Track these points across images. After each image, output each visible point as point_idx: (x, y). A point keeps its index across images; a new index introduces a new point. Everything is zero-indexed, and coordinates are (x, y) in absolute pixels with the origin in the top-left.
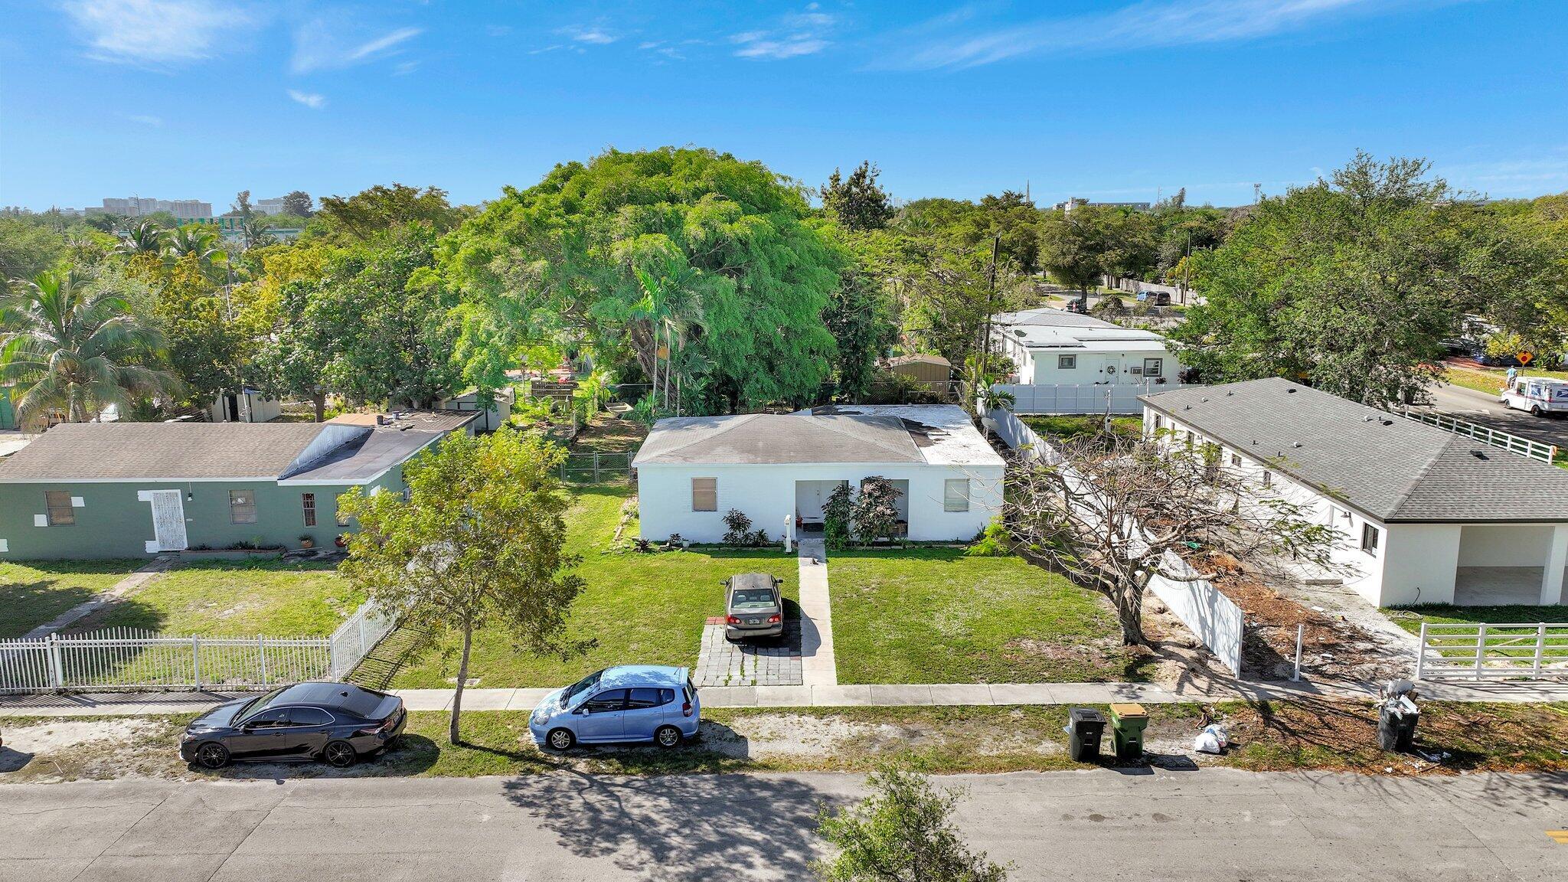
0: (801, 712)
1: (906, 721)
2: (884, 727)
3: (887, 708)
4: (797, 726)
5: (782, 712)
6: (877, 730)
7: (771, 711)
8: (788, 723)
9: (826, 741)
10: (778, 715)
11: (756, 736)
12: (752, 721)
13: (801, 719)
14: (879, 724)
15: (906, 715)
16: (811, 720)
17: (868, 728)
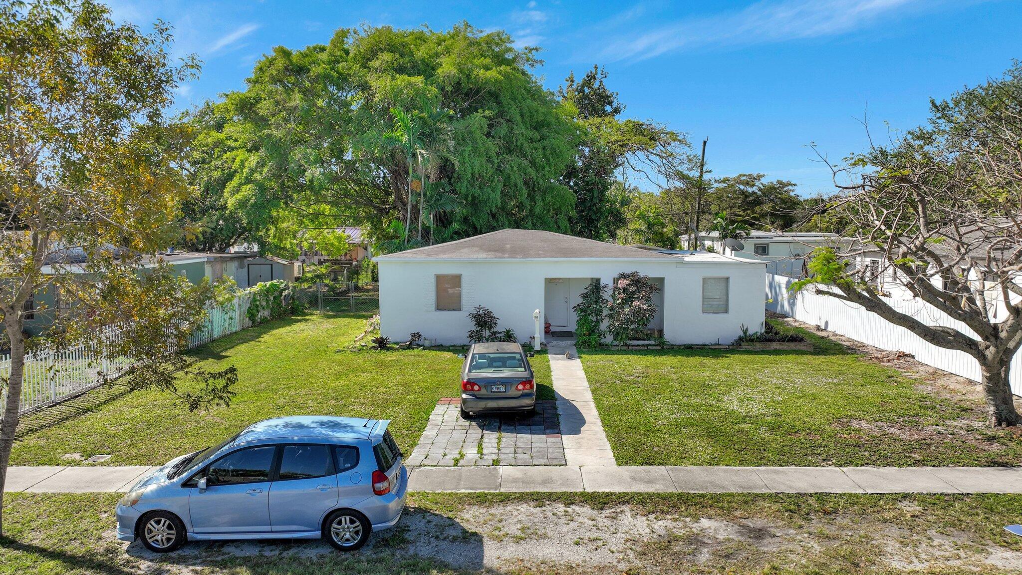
0: (569, 499)
1: (738, 513)
2: (705, 523)
3: (702, 496)
4: (563, 520)
5: (539, 499)
6: (696, 527)
7: (522, 498)
8: (550, 514)
9: (616, 542)
10: (532, 504)
11: (497, 533)
12: (492, 511)
13: (570, 510)
14: (696, 519)
15: (735, 506)
16: (585, 511)
17: (681, 524)
